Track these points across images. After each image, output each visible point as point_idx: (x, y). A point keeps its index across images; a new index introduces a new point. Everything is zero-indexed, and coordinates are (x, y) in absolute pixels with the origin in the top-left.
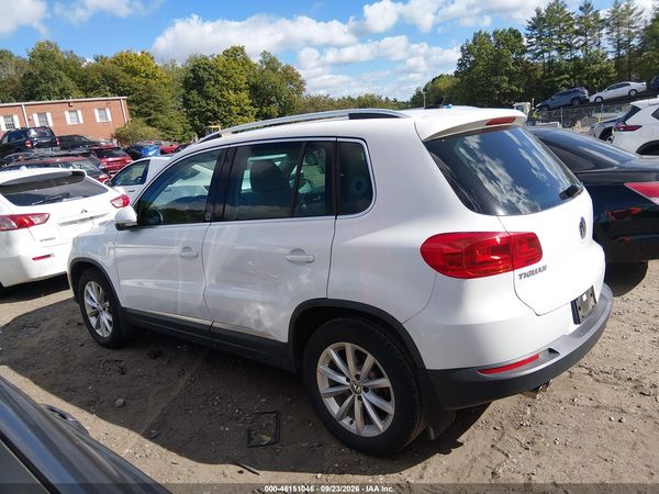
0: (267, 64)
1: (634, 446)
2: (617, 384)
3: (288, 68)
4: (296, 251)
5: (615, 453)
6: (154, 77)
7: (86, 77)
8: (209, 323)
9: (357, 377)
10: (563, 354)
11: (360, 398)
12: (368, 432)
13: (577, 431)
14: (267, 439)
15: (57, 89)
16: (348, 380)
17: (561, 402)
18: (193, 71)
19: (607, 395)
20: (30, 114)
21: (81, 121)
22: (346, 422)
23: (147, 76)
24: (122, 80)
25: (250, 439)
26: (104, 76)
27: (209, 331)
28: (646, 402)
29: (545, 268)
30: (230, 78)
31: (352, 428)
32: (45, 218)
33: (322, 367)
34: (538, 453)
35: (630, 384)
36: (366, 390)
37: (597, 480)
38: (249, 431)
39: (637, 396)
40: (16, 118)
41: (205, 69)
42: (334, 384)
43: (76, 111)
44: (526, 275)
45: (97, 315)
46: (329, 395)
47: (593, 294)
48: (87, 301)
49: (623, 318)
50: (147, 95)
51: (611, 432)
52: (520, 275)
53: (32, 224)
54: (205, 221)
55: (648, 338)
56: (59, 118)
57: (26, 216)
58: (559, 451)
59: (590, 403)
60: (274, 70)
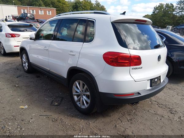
0: (97, 4)
1: (162, 127)
2: (165, 109)
3: (103, 6)
4: (71, 51)
5: (155, 128)
6: (65, 4)
7: (47, 2)
8: (49, 69)
9: (82, 91)
10: (142, 95)
11: (82, 97)
12: (83, 107)
13: (146, 119)
14: (56, 104)
15: (38, 4)
16: (80, 91)
17: (145, 110)
18: (76, 3)
19: (160, 111)
20: (30, 10)
21: (43, 14)
22: (78, 103)
23: (63, 3)
24: (56, 4)
25: (52, 103)
26: (51, 2)
27: (49, 72)
28: (171, 116)
29: (142, 68)
30: (86, 7)
31: (79, 105)
32: (19, 36)
33: (74, 87)
34: (132, 123)
35: (169, 109)
36: (84, 95)
37: (146, 134)
38: (53, 101)
39: (169, 113)
40: (26, 10)
41: (79, 3)
42: (77, 92)
43: (42, 11)
44: (134, 69)
45: (25, 63)
46: (75, 95)
47: (160, 80)
48: (23, 59)
49: (175, 91)
50: (62, 9)
51: (157, 122)
52: (132, 69)
53: (15, 37)
54: (51, 40)
55: (180, 97)
56: (37, 12)
57: (14, 34)
58: (138, 124)
59: (153, 112)
60: (99, 6)
